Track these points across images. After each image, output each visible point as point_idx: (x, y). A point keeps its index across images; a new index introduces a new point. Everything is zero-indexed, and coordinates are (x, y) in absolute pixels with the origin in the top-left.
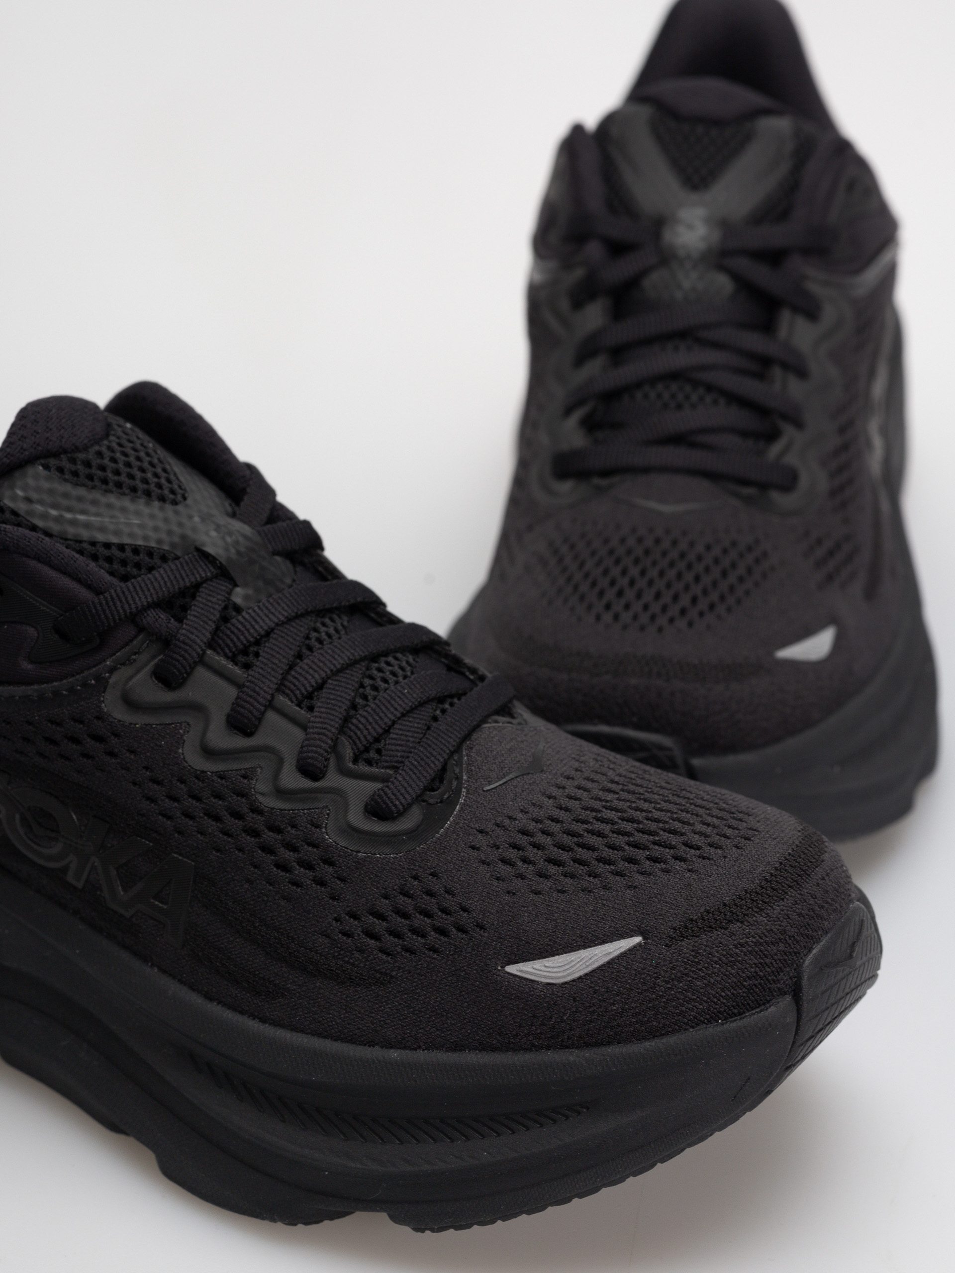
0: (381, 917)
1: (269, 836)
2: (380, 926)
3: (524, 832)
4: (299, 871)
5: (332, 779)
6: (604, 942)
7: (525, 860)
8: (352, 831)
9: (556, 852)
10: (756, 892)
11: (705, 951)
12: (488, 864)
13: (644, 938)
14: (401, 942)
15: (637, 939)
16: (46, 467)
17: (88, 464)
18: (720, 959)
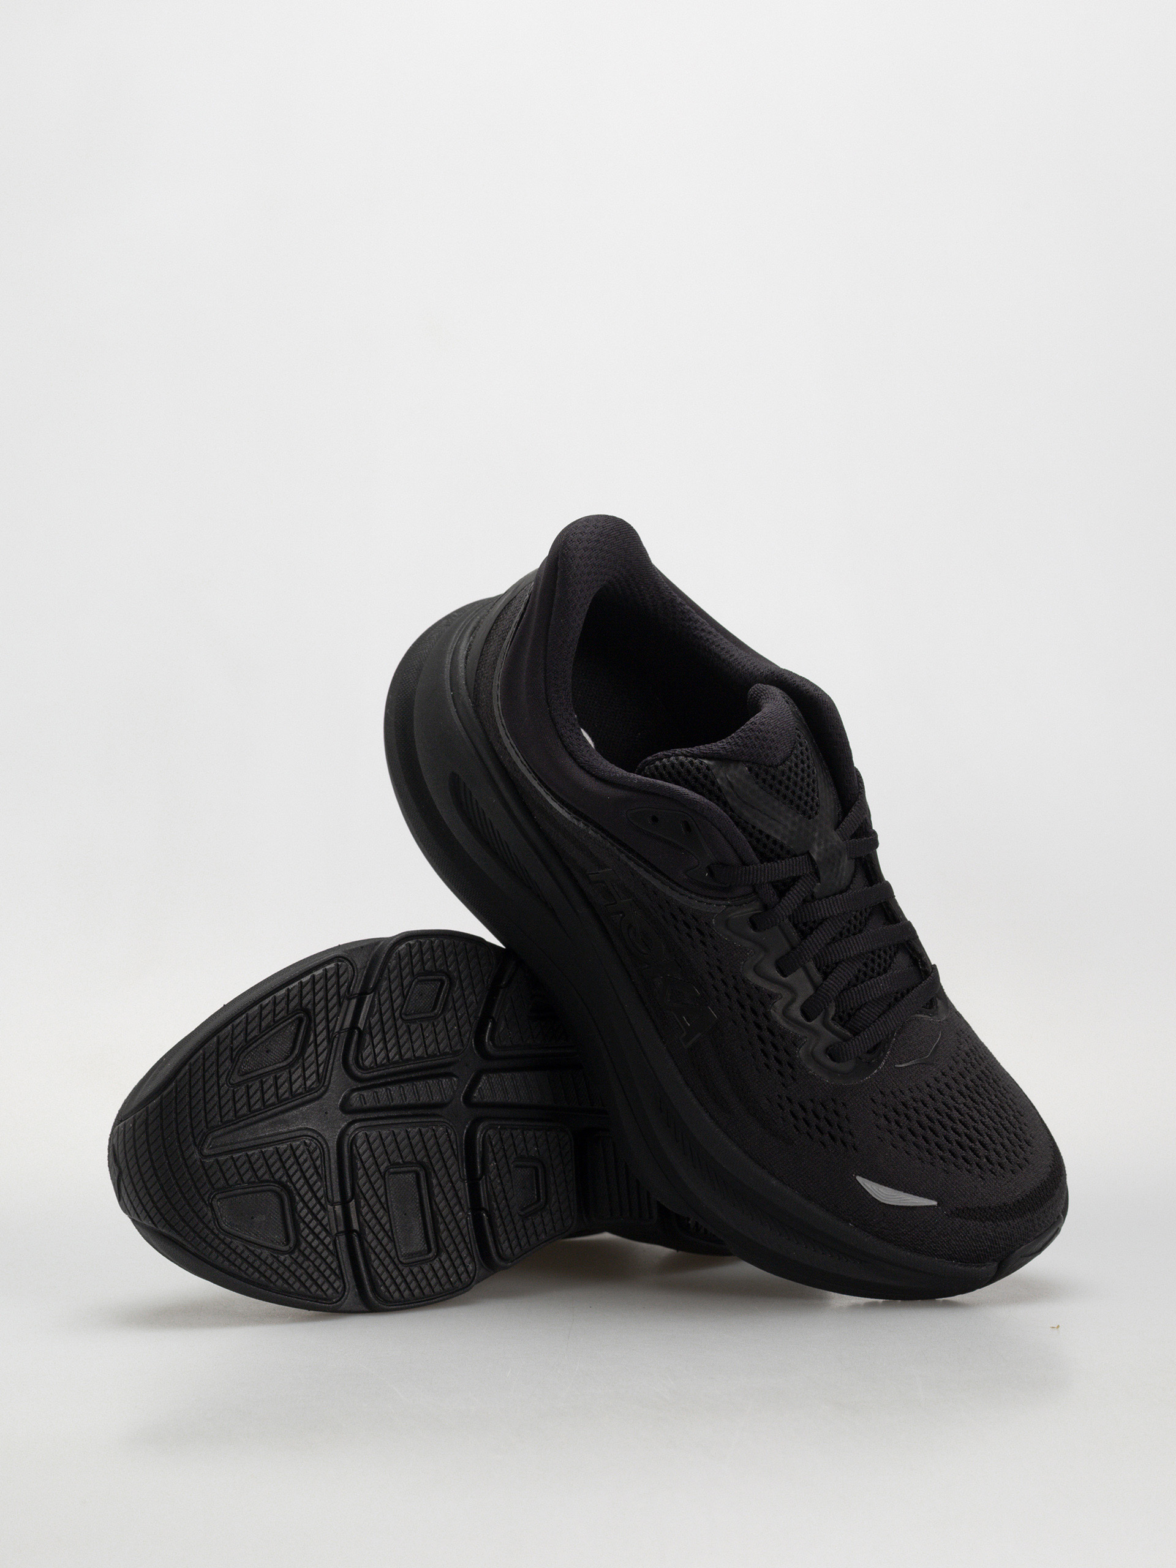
0: (804, 1109)
1: (766, 1034)
2: (801, 1114)
3: (904, 1104)
4: (773, 1061)
5: (816, 1023)
6: (915, 1194)
7: (897, 1123)
8: (812, 1056)
9: (916, 1127)
10: (1010, 1208)
11: (966, 1229)
12: (876, 1115)
13: (938, 1204)
14: (808, 1129)
15: (934, 1203)
16: (750, 769)
17: (774, 777)
18: (971, 1236)
